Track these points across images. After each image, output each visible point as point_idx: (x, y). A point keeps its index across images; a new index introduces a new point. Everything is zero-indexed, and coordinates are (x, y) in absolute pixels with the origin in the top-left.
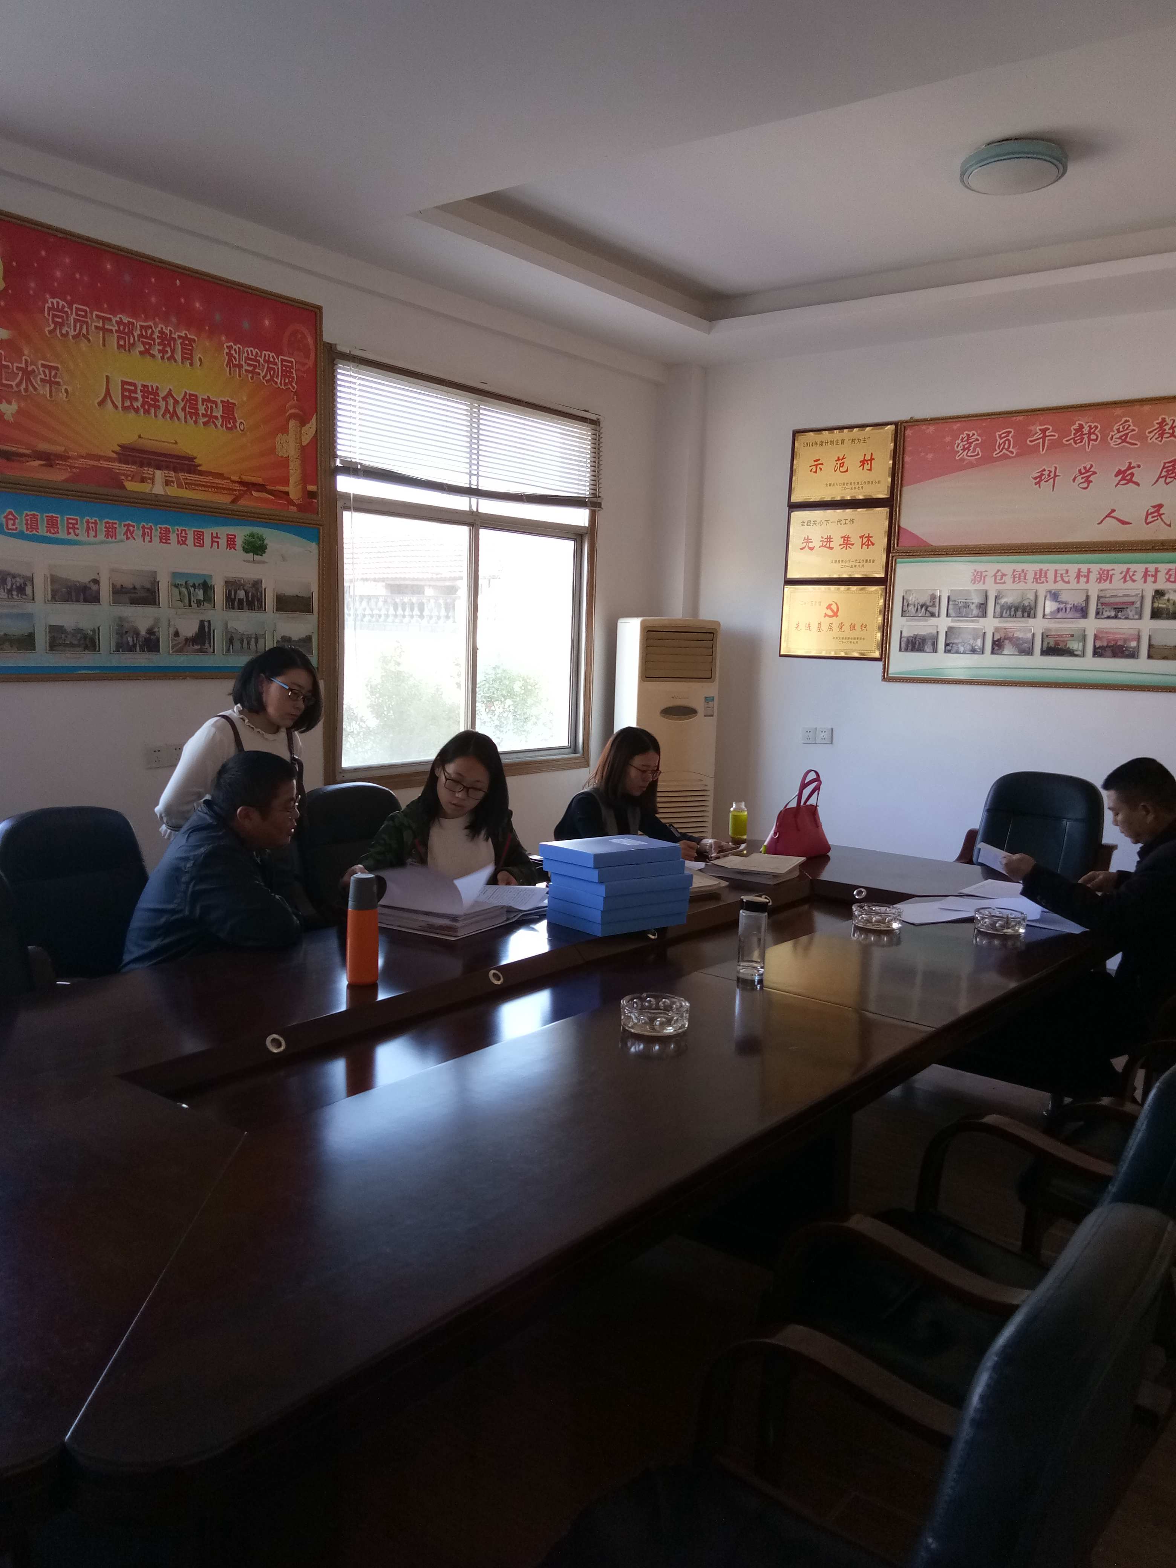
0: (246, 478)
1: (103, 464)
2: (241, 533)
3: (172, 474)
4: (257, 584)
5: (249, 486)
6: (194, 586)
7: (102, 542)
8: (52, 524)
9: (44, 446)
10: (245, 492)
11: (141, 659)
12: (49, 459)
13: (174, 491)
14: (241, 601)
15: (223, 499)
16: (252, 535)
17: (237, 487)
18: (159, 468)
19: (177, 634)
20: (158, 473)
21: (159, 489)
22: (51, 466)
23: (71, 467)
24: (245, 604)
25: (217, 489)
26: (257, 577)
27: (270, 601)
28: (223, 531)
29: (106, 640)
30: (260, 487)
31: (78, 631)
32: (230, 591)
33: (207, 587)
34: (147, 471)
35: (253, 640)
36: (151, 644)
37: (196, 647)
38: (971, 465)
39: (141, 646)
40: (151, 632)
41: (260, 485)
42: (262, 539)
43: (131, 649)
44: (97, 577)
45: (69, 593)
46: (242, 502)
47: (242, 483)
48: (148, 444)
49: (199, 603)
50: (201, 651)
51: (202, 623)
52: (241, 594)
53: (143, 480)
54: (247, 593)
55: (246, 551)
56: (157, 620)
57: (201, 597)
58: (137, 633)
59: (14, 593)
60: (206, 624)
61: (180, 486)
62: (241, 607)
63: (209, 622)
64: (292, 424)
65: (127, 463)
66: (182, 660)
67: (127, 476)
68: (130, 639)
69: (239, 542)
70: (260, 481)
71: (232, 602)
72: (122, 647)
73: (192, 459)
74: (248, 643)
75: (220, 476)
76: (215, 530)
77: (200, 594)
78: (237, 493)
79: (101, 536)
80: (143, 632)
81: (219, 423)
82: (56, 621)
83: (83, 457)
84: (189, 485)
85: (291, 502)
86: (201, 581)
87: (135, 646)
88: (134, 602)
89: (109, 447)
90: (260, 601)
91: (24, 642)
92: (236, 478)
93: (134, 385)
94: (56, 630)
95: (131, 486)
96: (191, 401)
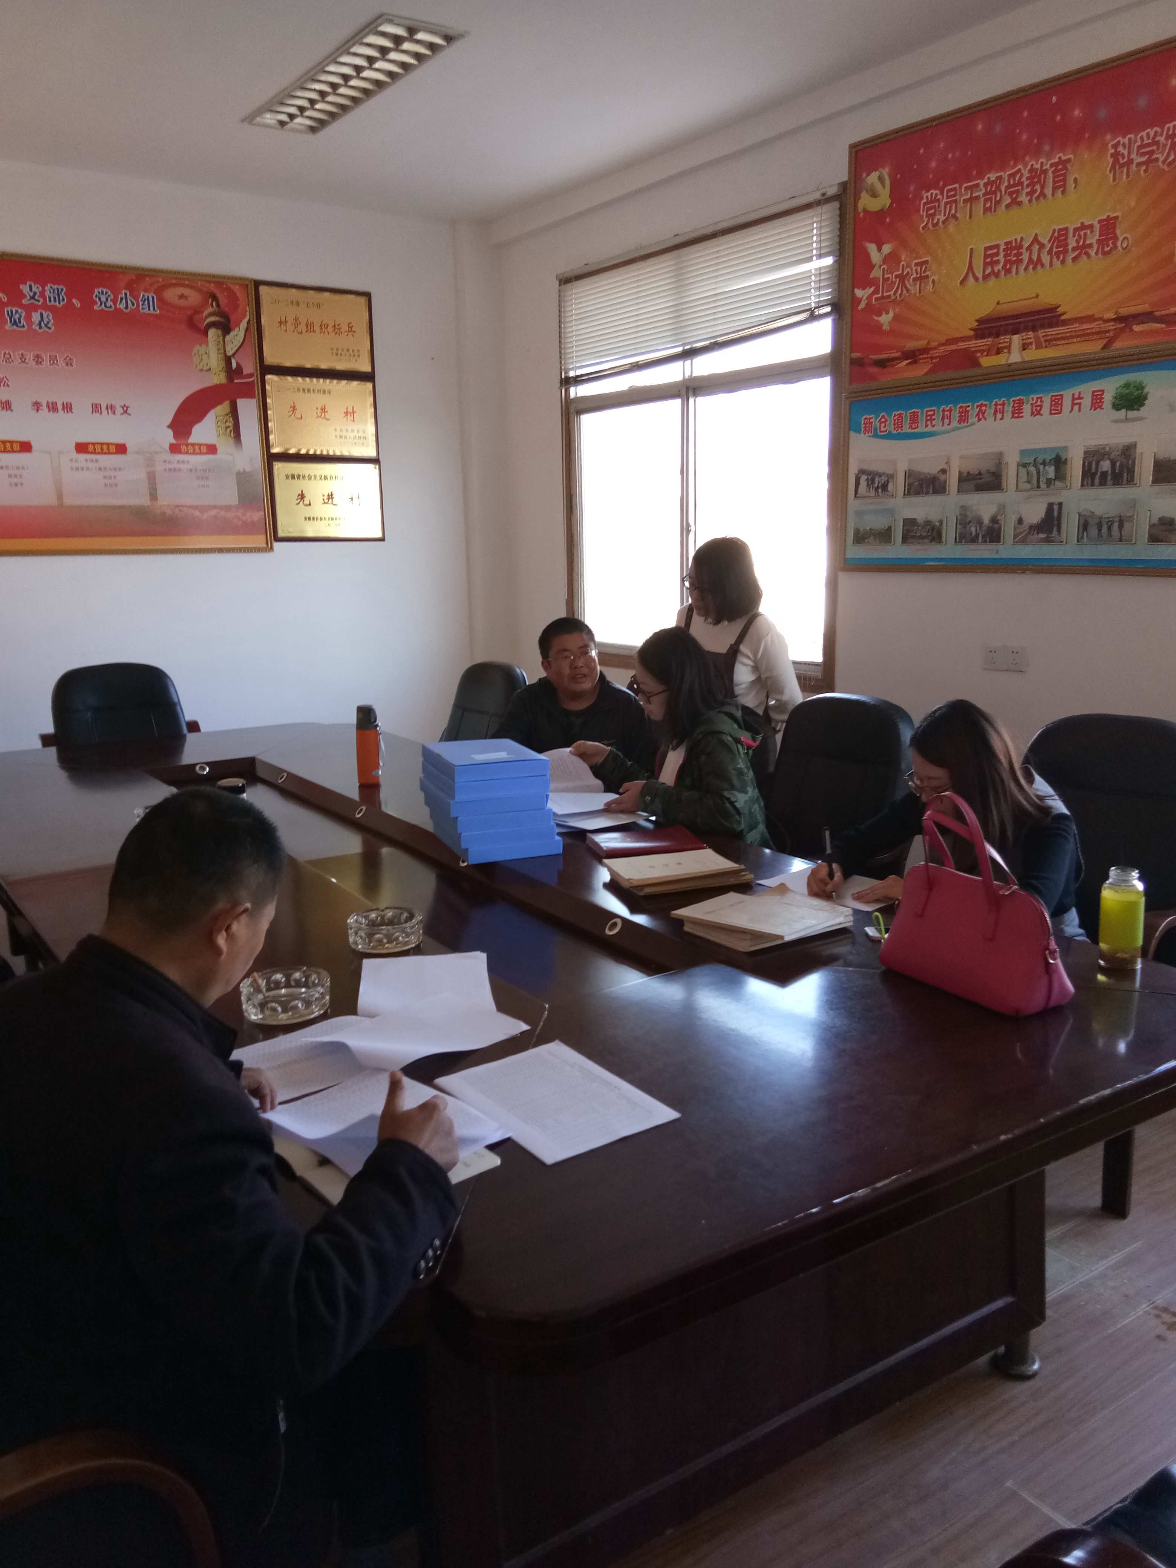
0: (1124, 311)
1: (962, 345)
2: (1110, 386)
3: (1031, 334)
4: (1129, 451)
5: (1126, 321)
6: (1044, 463)
7: (955, 429)
8: (914, 419)
9: (911, 345)
10: (1122, 330)
11: (983, 551)
12: (913, 356)
13: (1034, 355)
14: (1104, 475)
15: (1093, 347)
16: (1127, 385)
17: (1111, 326)
18: (1015, 332)
20: (1016, 339)
21: (1015, 357)
22: (915, 362)
23: (932, 358)
24: (1109, 478)
25: (1084, 336)
26: (1128, 440)
27: (1145, 469)
28: (1086, 389)
29: (950, 533)
30: (1146, 317)
31: (928, 522)
32: (1090, 464)
33: (1059, 462)
34: (1003, 339)
35: (1116, 525)
36: (993, 535)
37: (1042, 536)
39: (983, 537)
40: (994, 520)
41: (1143, 314)
42: (1140, 387)
43: (974, 540)
44: (944, 466)
45: (921, 486)
46: (1118, 344)
47: (1119, 319)
48: (1007, 309)
49: (1049, 482)
50: (1047, 540)
51: (1050, 505)
52: (1106, 465)
53: (999, 352)
54: (1113, 464)
55: (1116, 407)
56: (1002, 508)
57: (1052, 475)
58: (980, 522)
59: (880, 490)
60: (1056, 507)
61: (1039, 346)
62: (1103, 483)
63: (1060, 504)
65: (983, 337)
66: (1027, 552)
67: (982, 351)
68: (973, 529)
69: (1108, 398)
70: (1146, 308)
71: (1090, 477)
72: (963, 538)
73: (1054, 309)
74: (1109, 529)
75: (1090, 319)
76: (1076, 390)
77: (1051, 471)
78: (1111, 334)
79: (955, 424)
80: (986, 521)
81: (1092, 252)
82: (909, 514)
83: (943, 345)
84: (1050, 342)
86: (1054, 456)
87: (977, 535)
88: (981, 488)
89: (965, 325)
90: (1131, 471)
91: (885, 536)
92: (1111, 315)
93: (997, 246)
94: (909, 524)
95: (987, 362)
96: (1060, 238)
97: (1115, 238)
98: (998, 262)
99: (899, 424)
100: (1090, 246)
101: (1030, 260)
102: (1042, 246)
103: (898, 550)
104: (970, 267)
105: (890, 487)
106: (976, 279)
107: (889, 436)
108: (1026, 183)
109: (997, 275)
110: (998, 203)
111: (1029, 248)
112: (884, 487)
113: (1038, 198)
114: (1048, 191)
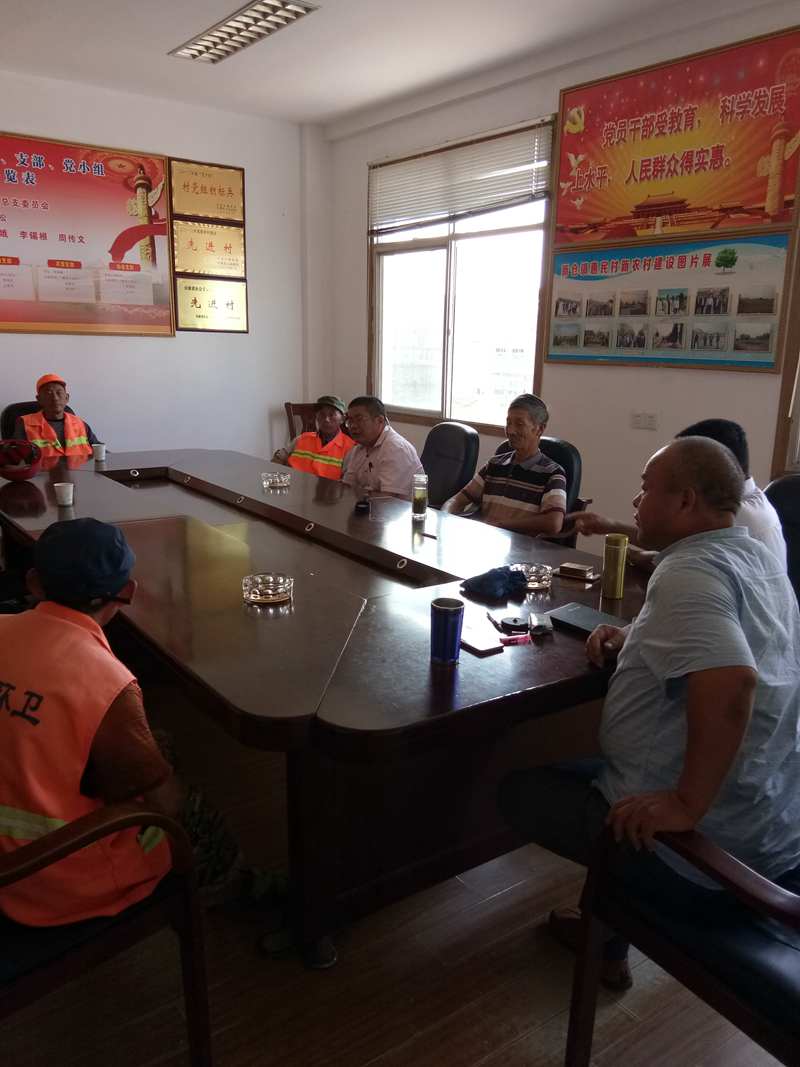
0: (724, 205)
1: (626, 222)
2: (715, 252)
3: (668, 217)
4: (724, 292)
5: (725, 211)
6: (673, 298)
7: (621, 275)
8: (594, 268)
10: (723, 217)
12: (595, 227)
13: (670, 230)
14: (709, 306)
16: (725, 251)
17: (717, 214)
18: (659, 215)
19: (657, 334)
20: (659, 220)
21: (658, 231)
22: (596, 231)
25: (701, 219)
27: (734, 305)
29: (613, 341)
30: (738, 209)
31: (600, 333)
32: (701, 300)
33: (682, 298)
34: (651, 219)
35: (715, 340)
36: (640, 342)
37: (671, 344)
39: (634, 343)
40: (641, 333)
42: (733, 253)
44: (611, 298)
45: (597, 310)
47: (722, 210)
48: (652, 200)
50: (674, 347)
51: (676, 325)
52: (710, 301)
53: (648, 227)
55: (718, 265)
56: (646, 326)
57: (677, 306)
60: (679, 327)
61: (673, 224)
62: (708, 312)
63: (682, 325)
66: (659, 354)
68: (628, 339)
69: (713, 259)
70: (738, 204)
71: (700, 308)
72: (621, 344)
73: (682, 202)
74: (711, 341)
75: (705, 209)
76: (694, 254)
77: (677, 304)
78: (716, 219)
80: (636, 333)
81: (707, 167)
82: (589, 327)
83: (615, 221)
84: (679, 223)
85: (766, 216)
87: (630, 342)
88: (635, 312)
89: (628, 209)
90: (725, 305)
91: (573, 341)
92: (717, 207)
93: (650, 160)
94: (589, 334)
95: (640, 233)
96: (688, 157)
97: (722, 159)
98: (649, 170)
99: (585, 270)
100: (707, 163)
101: (669, 169)
102: (677, 161)
103: (581, 351)
104: (633, 171)
105: (578, 310)
106: (636, 180)
107: (579, 278)
108: (669, 121)
109: (649, 178)
110: (651, 133)
111: (669, 163)
112: (574, 310)
113: (675, 131)
114: (682, 127)
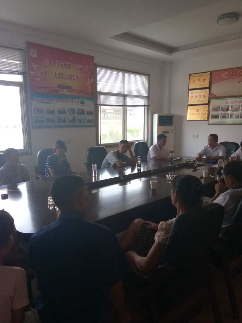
1: (55, 88)
3: (67, 90)
5: (81, 91)
9: (45, 86)
11: (63, 124)
15: (76, 94)
17: (79, 92)
19: (69, 119)
20: (65, 90)
21: (65, 93)
23: (49, 89)
24: (81, 113)
25: (75, 92)
26: (83, 108)
28: (77, 100)
29: (57, 121)
31: (51, 119)
35: (83, 120)
36: (64, 121)
38: (226, 80)
40: (64, 119)
41: (83, 91)
42: (84, 101)
43: (61, 122)
44: (54, 109)
45: (50, 112)
46: (80, 94)
49: (73, 113)
50: (74, 122)
54: (81, 111)
56: (65, 117)
58: (62, 119)
59: (40, 112)
61: (69, 92)
64: (89, 79)
65: (59, 88)
66: (70, 124)
67: (59, 90)
69: (80, 102)
71: (78, 113)
75: (75, 90)
79: (55, 102)
83: (52, 87)
85: (89, 94)
86: (73, 109)
88: (62, 113)
91: (43, 121)
94: (48, 119)
96: (70, 76)
97: (78, 79)
104: (56, 75)
105: (43, 112)
108: (64, 65)
